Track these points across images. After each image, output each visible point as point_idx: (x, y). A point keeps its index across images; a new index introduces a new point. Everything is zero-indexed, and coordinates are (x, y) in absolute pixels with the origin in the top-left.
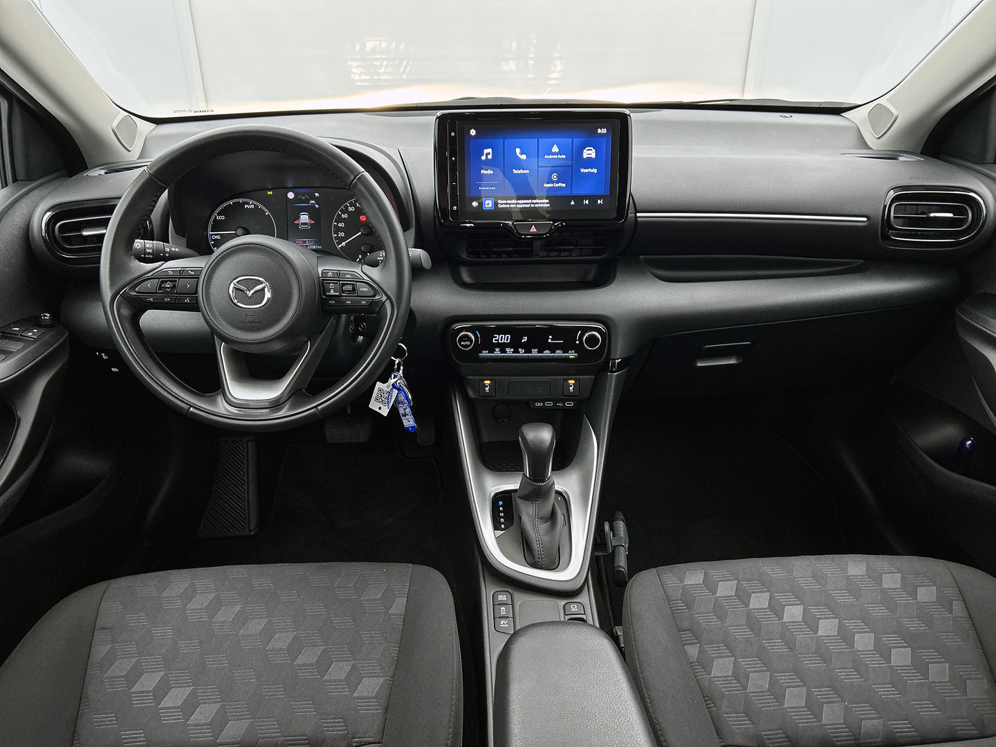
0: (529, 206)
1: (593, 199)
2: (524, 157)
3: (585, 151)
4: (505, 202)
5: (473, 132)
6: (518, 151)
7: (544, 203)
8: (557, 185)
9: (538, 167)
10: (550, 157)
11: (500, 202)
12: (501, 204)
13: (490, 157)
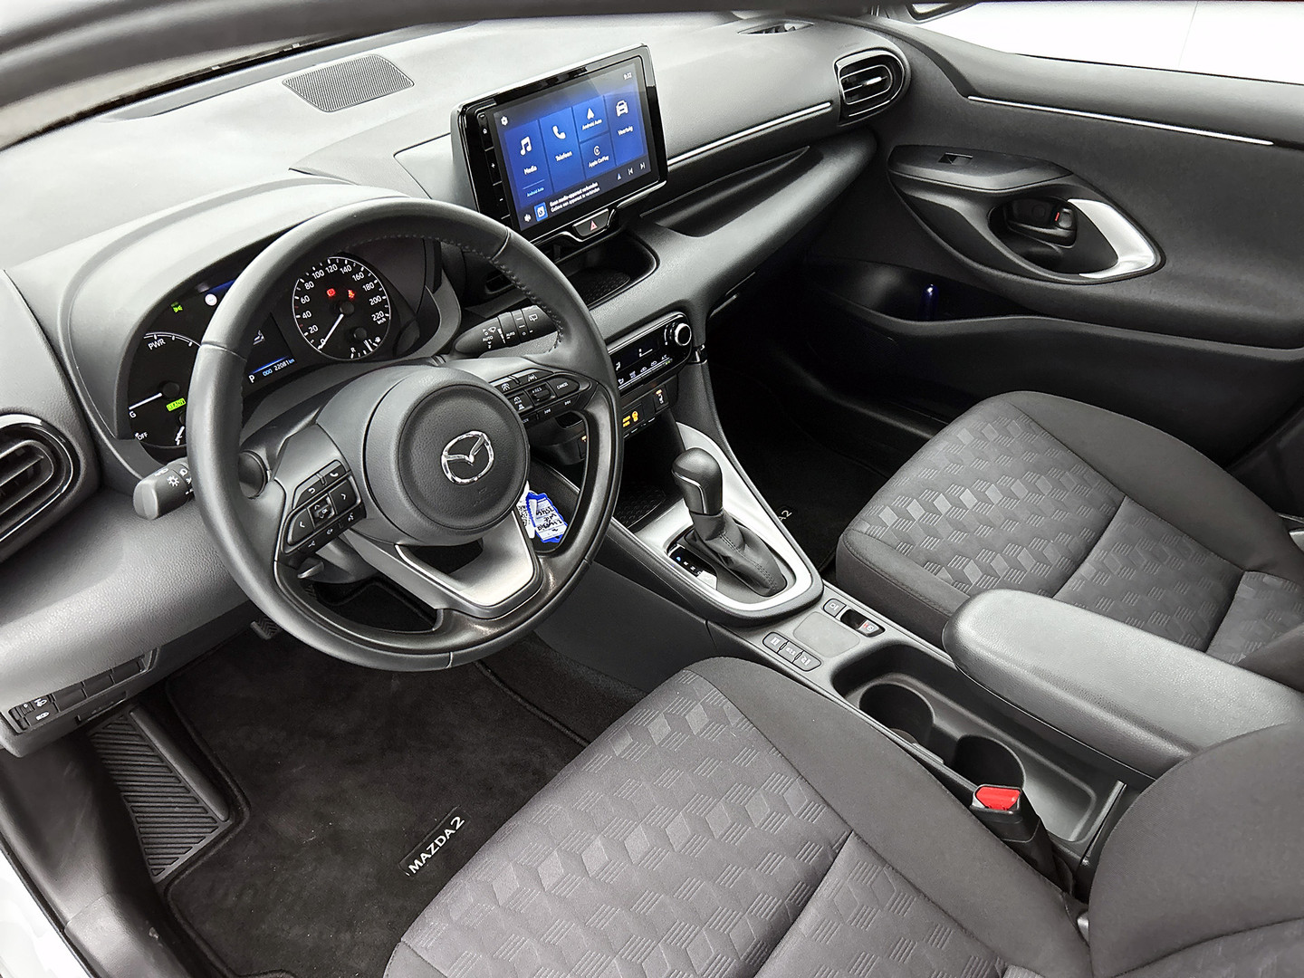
0: (580, 198)
1: (635, 164)
2: (562, 136)
3: (617, 107)
4: (556, 203)
5: (504, 121)
6: (555, 129)
7: (593, 189)
8: (601, 160)
9: (579, 143)
10: (588, 126)
11: (552, 204)
12: (554, 207)
13: (529, 148)
